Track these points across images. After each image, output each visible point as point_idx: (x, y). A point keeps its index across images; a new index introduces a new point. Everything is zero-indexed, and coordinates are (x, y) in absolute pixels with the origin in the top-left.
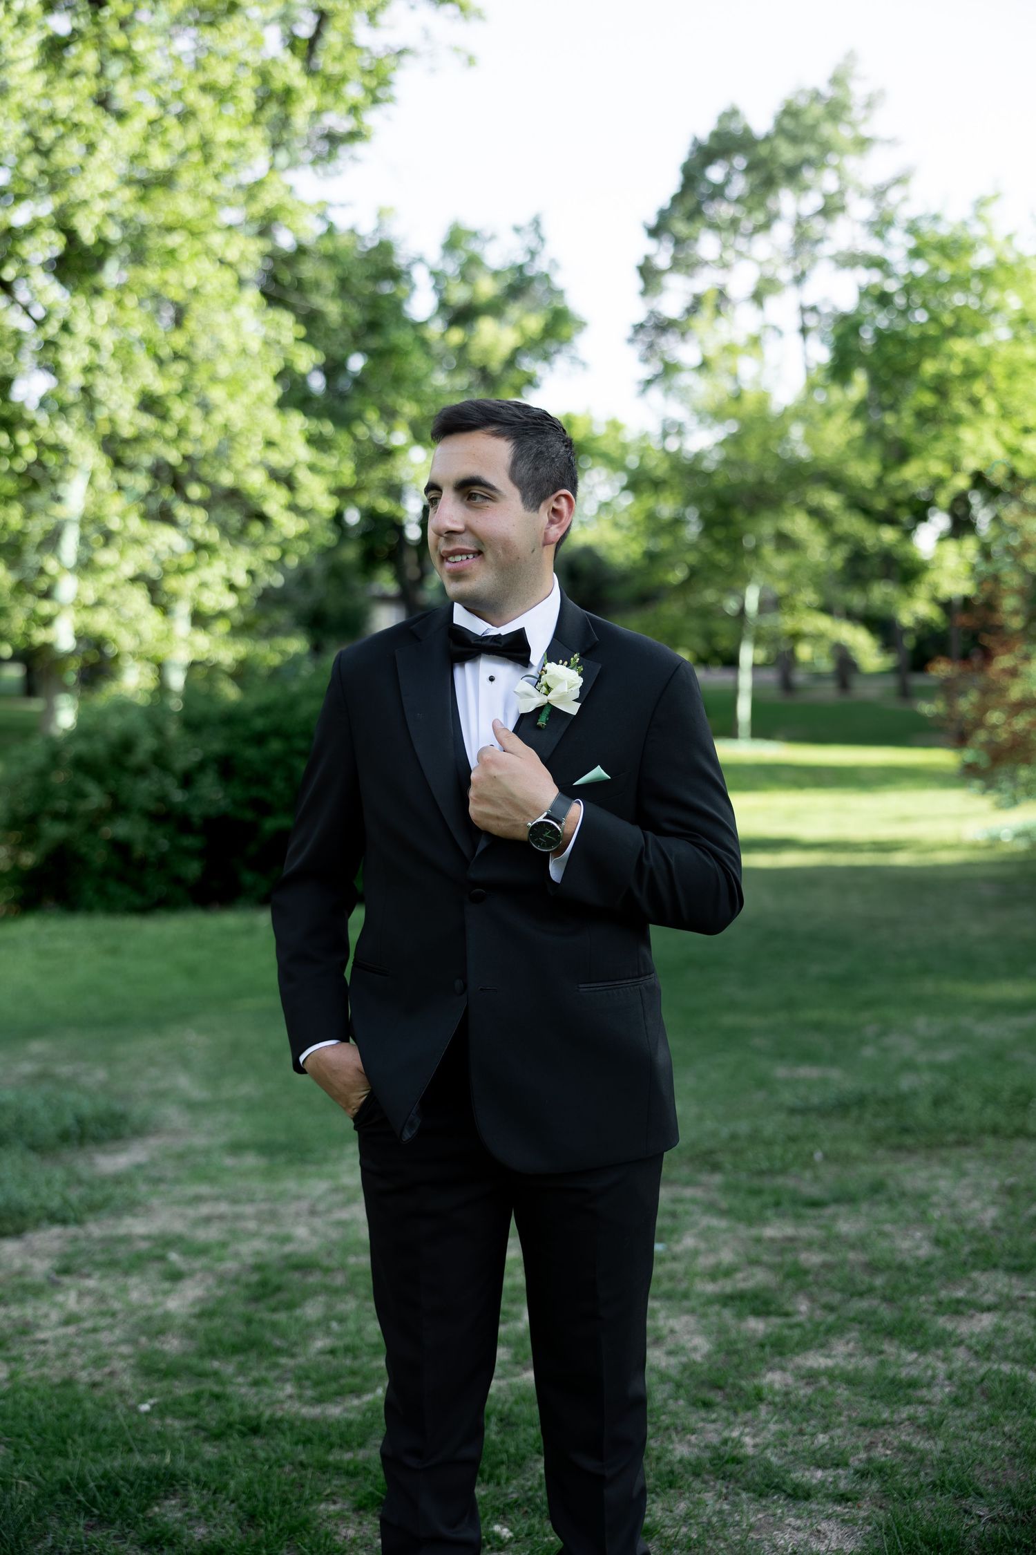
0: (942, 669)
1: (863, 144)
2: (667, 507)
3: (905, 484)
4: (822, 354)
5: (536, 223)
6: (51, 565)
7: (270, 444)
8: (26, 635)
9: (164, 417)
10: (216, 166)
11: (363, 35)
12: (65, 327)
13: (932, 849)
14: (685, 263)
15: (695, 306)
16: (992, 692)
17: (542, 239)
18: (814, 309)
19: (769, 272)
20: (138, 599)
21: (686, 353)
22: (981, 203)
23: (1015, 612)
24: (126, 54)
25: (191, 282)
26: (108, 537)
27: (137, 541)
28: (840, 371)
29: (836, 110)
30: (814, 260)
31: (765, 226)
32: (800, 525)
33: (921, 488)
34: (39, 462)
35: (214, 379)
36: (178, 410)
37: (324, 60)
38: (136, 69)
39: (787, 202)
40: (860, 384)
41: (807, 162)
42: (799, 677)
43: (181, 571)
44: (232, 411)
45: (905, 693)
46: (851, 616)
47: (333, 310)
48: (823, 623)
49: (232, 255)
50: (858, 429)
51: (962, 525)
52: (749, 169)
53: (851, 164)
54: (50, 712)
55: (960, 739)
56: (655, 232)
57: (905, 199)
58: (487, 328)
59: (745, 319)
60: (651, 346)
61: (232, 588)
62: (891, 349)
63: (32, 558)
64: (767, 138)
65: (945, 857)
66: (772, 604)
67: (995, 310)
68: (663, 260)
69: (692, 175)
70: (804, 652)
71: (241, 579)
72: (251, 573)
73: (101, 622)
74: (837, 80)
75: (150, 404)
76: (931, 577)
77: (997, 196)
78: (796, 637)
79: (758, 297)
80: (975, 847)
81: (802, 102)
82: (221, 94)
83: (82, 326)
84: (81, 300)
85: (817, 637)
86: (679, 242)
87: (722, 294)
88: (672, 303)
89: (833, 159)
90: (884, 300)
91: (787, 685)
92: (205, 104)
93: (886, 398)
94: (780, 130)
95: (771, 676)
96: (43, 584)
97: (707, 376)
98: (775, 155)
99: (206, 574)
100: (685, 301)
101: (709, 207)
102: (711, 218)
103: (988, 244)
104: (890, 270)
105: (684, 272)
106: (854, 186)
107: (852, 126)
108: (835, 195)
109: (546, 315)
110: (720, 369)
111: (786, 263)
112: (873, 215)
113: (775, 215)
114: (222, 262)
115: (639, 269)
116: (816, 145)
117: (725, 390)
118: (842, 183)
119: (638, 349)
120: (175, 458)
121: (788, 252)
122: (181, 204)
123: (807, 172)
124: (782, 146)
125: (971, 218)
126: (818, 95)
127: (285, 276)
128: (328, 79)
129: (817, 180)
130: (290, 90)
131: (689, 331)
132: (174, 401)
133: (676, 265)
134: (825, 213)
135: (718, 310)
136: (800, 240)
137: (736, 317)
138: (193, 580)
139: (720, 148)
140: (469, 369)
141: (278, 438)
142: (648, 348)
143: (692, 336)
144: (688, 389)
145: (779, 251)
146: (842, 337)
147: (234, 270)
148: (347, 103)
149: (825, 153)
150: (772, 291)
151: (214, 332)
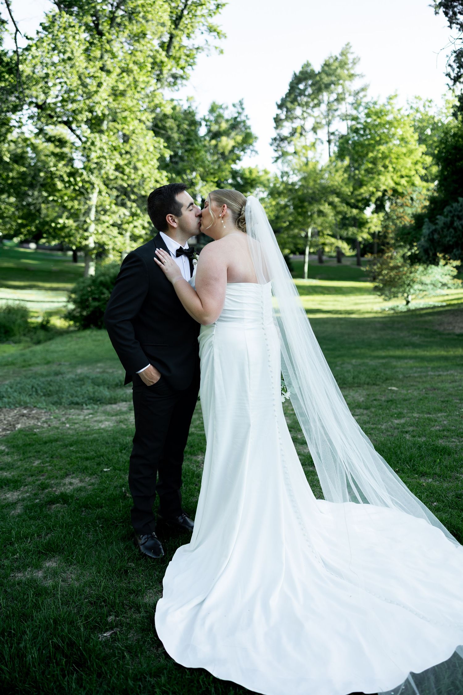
0: (368, 257)
1: (351, 76)
2: (283, 201)
3: (361, 194)
4: (334, 149)
5: (241, 103)
6: (88, 220)
7: (157, 181)
8: (80, 243)
9: (123, 173)
10: (139, 89)
11: (185, 42)
12: (93, 143)
13: (363, 313)
14: (290, 118)
15: (293, 134)
16: (384, 263)
17: (243, 109)
18: (333, 134)
19: (318, 120)
20: (115, 231)
21: (290, 149)
22: (390, 98)
23: (392, 238)
24: (111, 52)
25: (131, 128)
26: (105, 211)
27: (114, 213)
28: (341, 156)
29: (343, 65)
30: (333, 117)
31: (318, 105)
32: (326, 208)
33: (367, 195)
34: (83, 186)
35: (138, 160)
36: (127, 170)
37: (173, 52)
38: (114, 56)
39: (325, 96)
40: (347, 161)
41: (333, 83)
42: (324, 258)
43: (128, 223)
44: (144, 170)
45: (359, 263)
46: (342, 238)
47: (175, 136)
48: (333, 240)
49: (143, 118)
50: (346, 175)
51: (380, 207)
52: (313, 85)
53: (347, 83)
54: (87, 267)
55: (374, 279)
56: (280, 107)
57: (365, 96)
58: (224, 139)
59: (310, 137)
60: (278, 146)
61: (144, 228)
62: (359, 148)
63: (82, 219)
64: (319, 73)
65: (367, 316)
66: (317, 234)
67: (394, 135)
68: (283, 117)
69: (293, 87)
70: (327, 249)
71: (146, 225)
73: (104, 239)
74: (342, 54)
75: (118, 168)
76: (368, 226)
77: (396, 96)
78: (324, 244)
79: (314, 130)
80: (376, 313)
81: (331, 61)
82: (141, 66)
83: (98, 143)
84: (97, 135)
85: (332, 244)
86: (288, 110)
87: (302, 127)
88: (286, 131)
89: (341, 82)
90: (356, 131)
91: (321, 261)
92: (135, 68)
93: (356, 165)
94: (323, 71)
95: (316, 257)
96: (85, 226)
97: (297, 156)
98: (321, 79)
99: (136, 223)
100: (290, 130)
101: (299, 98)
102: (300, 102)
103: (392, 113)
104: (359, 121)
105: (290, 121)
106: (348, 91)
107: (348, 70)
108: (341, 94)
109: (244, 135)
110: (301, 154)
111: (325, 118)
112: (354, 102)
113: (321, 101)
114: (140, 121)
115: (275, 119)
116: (336, 77)
117: (303, 162)
118: (344, 90)
119: (274, 147)
120: (126, 185)
121: (325, 114)
122: (128, 102)
123: (332, 86)
124: (324, 76)
125: (386, 104)
126: (337, 59)
127: (160, 125)
128: (174, 58)
129: (335, 89)
130: (162, 62)
131: (291, 141)
132: (125, 167)
133: (287, 118)
134: (337, 100)
135: (301, 134)
136: (329, 110)
137: (307, 137)
138: (131, 225)
139: (303, 77)
140: (218, 153)
141: (159, 179)
142: (277, 147)
143: (292, 143)
144: (290, 161)
145: (322, 113)
146: (342, 143)
147: (144, 123)
148: (180, 66)
149: (339, 80)
150: (319, 127)
151: (138, 144)
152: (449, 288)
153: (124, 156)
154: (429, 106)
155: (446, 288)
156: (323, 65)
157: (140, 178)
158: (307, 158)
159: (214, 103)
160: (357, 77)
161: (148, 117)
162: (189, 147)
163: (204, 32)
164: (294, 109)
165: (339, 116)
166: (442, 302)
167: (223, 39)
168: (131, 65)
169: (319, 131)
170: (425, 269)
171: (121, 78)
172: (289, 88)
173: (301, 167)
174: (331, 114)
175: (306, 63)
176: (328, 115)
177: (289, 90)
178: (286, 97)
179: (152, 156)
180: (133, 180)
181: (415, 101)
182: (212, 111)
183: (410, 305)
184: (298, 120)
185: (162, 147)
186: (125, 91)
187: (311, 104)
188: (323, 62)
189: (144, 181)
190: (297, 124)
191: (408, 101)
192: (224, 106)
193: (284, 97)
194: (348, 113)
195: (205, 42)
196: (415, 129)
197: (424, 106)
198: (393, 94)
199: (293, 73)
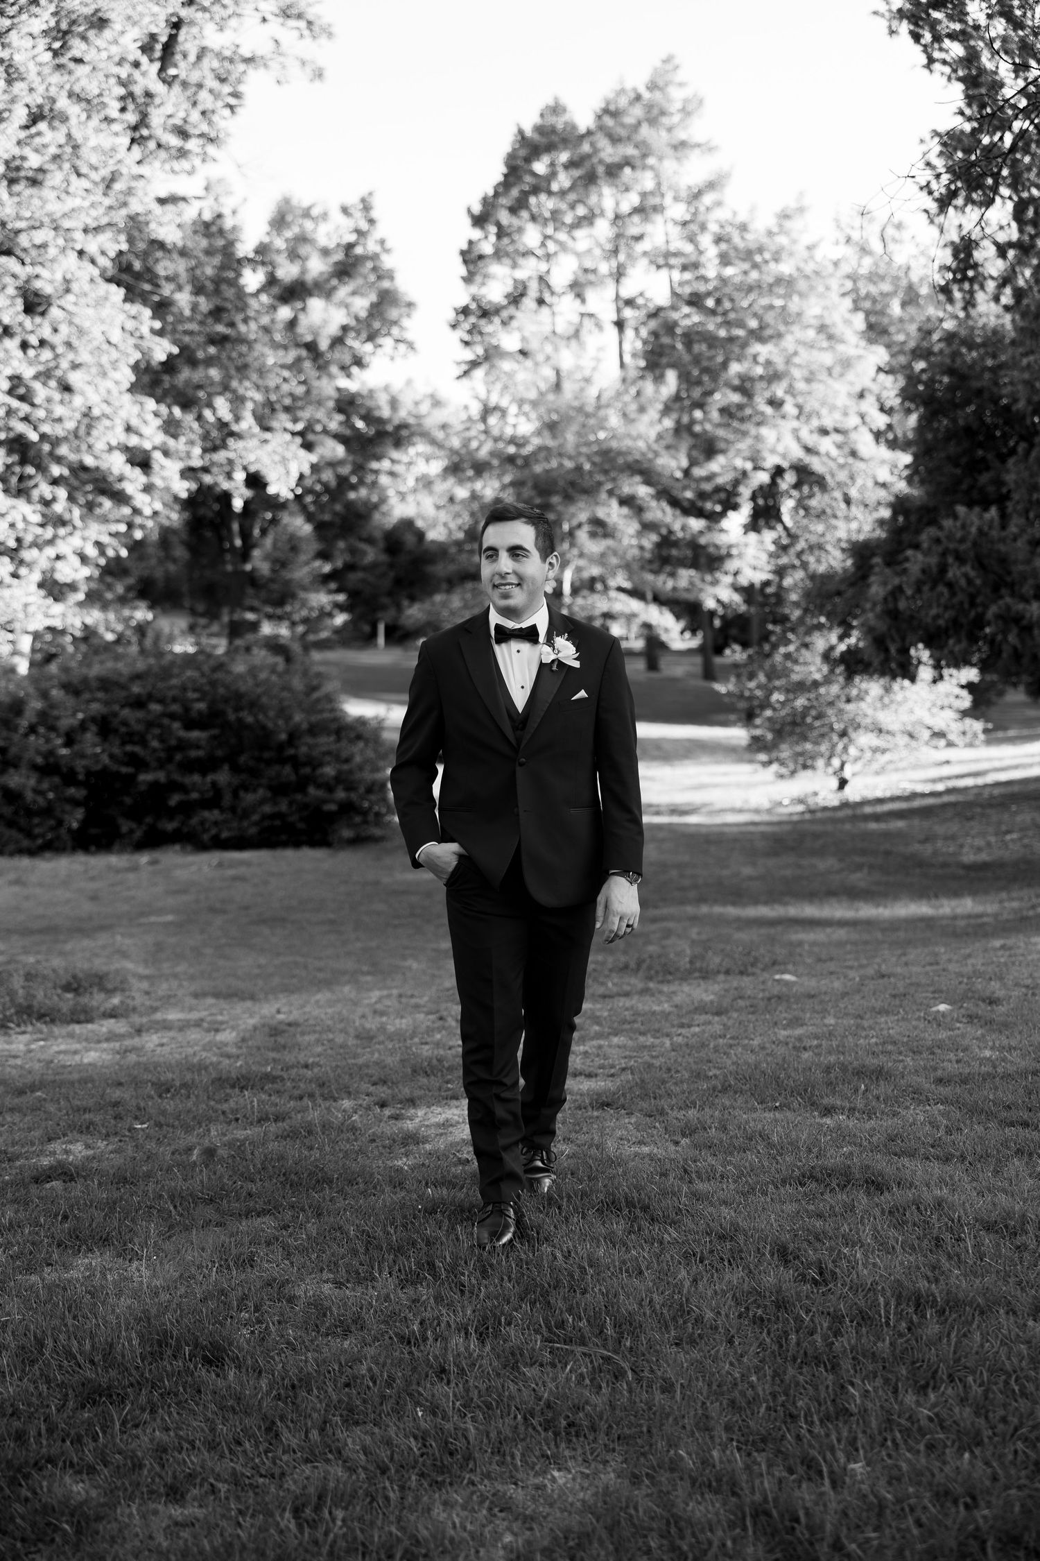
0: (734, 654)
152: (950, 744)
155: (942, 742)
166: (934, 781)
170: (888, 690)
183: (847, 788)
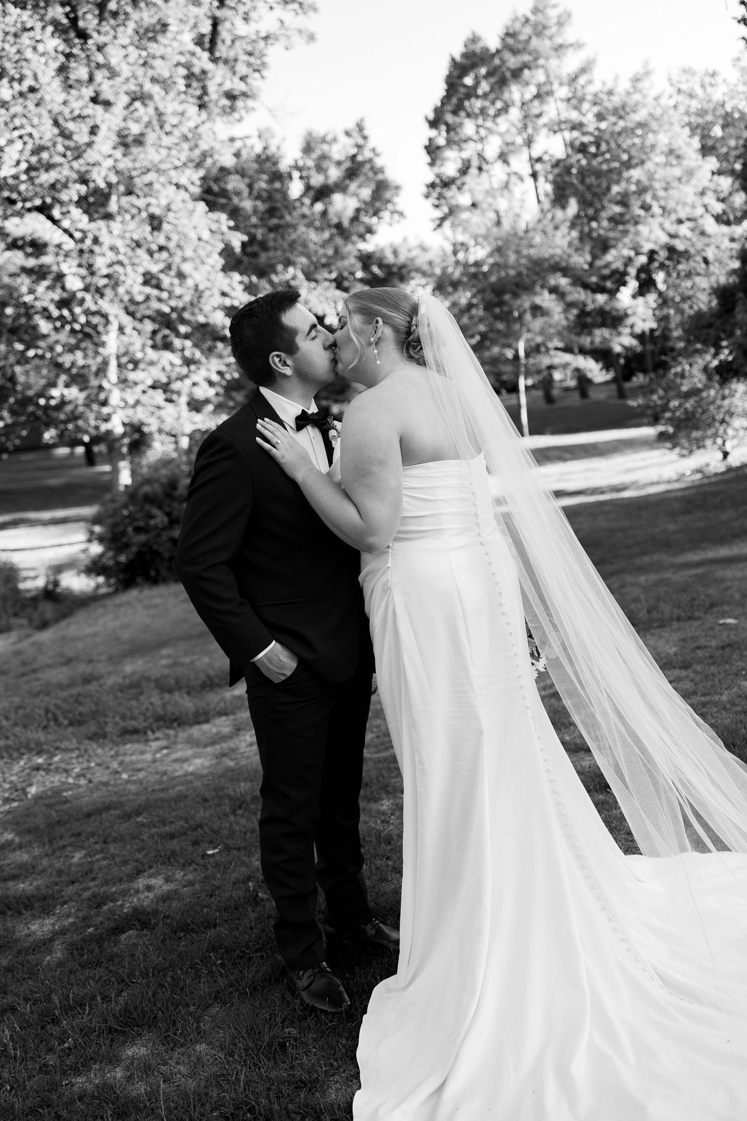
0: (639, 379)
1: (559, 49)
2: (464, 297)
3: (607, 265)
5: (360, 128)
6: (105, 384)
7: (224, 294)
8: (97, 428)
9: (158, 287)
10: (168, 128)
11: (242, 29)
12: (96, 241)
13: (645, 486)
14: (455, 141)
15: (464, 170)
16: (671, 388)
17: (365, 138)
18: (539, 160)
19: (509, 139)
20: (159, 397)
21: (464, 200)
22: (636, 80)
23: (679, 339)
24: (107, 66)
25: (164, 202)
26: (136, 363)
27: (152, 363)
28: (560, 199)
29: (540, 30)
30: (535, 129)
31: (505, 109)
32: (545, 299)
33: (618, 265)
34: (88, 323)
35: (184, 260)
36: (166, 281)
37: (222, 50)
38: (113, 74)
39: (515, 93)
40: (573, 206)
41: (526, 66)
42: (555, 392)
43: (181, 378)
44: (197, 276)
45: (622, 394)
46: (583, 351)
47: (247, 205)
48: (567, 357)
49: (183, 181)
50: (575, 234)
51: (646, 285)
52: (489, 75)
53: (553, 63)
54: (116, 472)
55: (655, 420)
56: (434, 124)
57: (590, 82)
58: (337, 198)
59: (498, 172)
60: (440, 197)
61: (211, 384)
62: (591, 180)
63: (94, 382)
64: (498, 51)
66: (534, 350)
67: (653, 147)
68: (441, 141)
69: (453, 83)
70: (557, 376)
71: (215, 378)
72: (220, 373)
73: (140, 414)
74: (536, 10)
75: (149, 279)
76: (629, 321)
77: (647, 73)
78: (551, 367)
79: (503, 157)
80: (669, 482)
81: (518, 26)
82: (165, 84)
83: (105, 239)
84: (101, 223)
85: (565, 366)
86: (450, 129)
87: (480, 156)
88: (450, 169)
89: (541, 62)
90: (582, 149)
91: (549, 399)
92: (156, 90)
93: (591, 212)
94: (506, 47)
95: (539, 393)
96: (102, 396)
97: (477, 212)
98: (503, 62)
99: (195, 378)
100: (459, 165)
101: (467, 104)
102: (469, 110)
103: (644, 105)
104: (585, 129)
105: (455, 147)
106: (556, 77)
107: (551, 38)
108: (545, 84)
109: (373, 186)
110: (485, 206)
111: (520, 133)
112: (570, 95)
113: (510, 103)
114: (178, 186)
115: (426, 147)
116: (530, 54)
117: (490, 220)
118: (548, 77)
119: (432, 200)
120: (167, 310)
121: (520, 125)
122: (149, 155)
123: (526, 72)
124: (507, 55)
125: (631, 90)
126: (527, 20)
127: (215, 188)
128: (226, 62)
129: (532, 77)
130: (204, 72)
131: (463, 184)
132: (162, 276)
133: (450, 142)
134: (538, 96)
135: (480, 169)
136: (526, 117)
137: (492, 173)
138: (188, 382)
139: (469, 62)
140: (329, 226)
141: (227, 289)
142: (438, 199)
143: (466, 187)
144: (467, 221)
145: (514, 125)
146: (559, 175)
147: (186, 190)
148: (239, 75)
149: (536, 59)
150: (512, 152)
151: (180, 229)
153: (156, 256)
154: (711, 85)
156: (502, 35)
157: (192, 292)
158: (497, 212)
159: (310, 134)
160: (571, 49)
161: (192, 178)
162: (274, 221)
163: (274, 5)
164: (461, 125)
165: (545, 125)
167: (311, 14)
168: (148, 87)
169: (512, 160)
171: (132, 112)
172: (445, 86)
173: (488, 230)
174: (530, 125)
175: (471, 37)
176: (525, 127)
177: (447, 91)
178: (443, 104)
179: (209, 248)
180: (180, 297)
181: (684, 78)
182: (308, 149)
183: (729, 458)
184: (471, 145)
185: (224, 228)
186: (142, 135)
187: (492, 112)
188: (501, 31)
189: (200, 297)
190: (470, 151)
191: (670, 79)
192: (329, 138)
193: (439, 104)
194: (563, 118)
195: (278, 24)
196: (691, 130)
197: (703, 86)
198: (641, 71)
199: (449, 59)
